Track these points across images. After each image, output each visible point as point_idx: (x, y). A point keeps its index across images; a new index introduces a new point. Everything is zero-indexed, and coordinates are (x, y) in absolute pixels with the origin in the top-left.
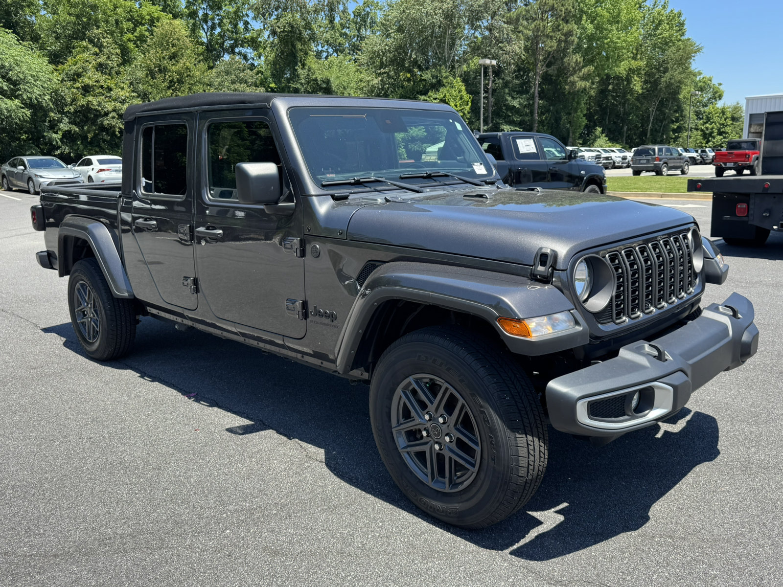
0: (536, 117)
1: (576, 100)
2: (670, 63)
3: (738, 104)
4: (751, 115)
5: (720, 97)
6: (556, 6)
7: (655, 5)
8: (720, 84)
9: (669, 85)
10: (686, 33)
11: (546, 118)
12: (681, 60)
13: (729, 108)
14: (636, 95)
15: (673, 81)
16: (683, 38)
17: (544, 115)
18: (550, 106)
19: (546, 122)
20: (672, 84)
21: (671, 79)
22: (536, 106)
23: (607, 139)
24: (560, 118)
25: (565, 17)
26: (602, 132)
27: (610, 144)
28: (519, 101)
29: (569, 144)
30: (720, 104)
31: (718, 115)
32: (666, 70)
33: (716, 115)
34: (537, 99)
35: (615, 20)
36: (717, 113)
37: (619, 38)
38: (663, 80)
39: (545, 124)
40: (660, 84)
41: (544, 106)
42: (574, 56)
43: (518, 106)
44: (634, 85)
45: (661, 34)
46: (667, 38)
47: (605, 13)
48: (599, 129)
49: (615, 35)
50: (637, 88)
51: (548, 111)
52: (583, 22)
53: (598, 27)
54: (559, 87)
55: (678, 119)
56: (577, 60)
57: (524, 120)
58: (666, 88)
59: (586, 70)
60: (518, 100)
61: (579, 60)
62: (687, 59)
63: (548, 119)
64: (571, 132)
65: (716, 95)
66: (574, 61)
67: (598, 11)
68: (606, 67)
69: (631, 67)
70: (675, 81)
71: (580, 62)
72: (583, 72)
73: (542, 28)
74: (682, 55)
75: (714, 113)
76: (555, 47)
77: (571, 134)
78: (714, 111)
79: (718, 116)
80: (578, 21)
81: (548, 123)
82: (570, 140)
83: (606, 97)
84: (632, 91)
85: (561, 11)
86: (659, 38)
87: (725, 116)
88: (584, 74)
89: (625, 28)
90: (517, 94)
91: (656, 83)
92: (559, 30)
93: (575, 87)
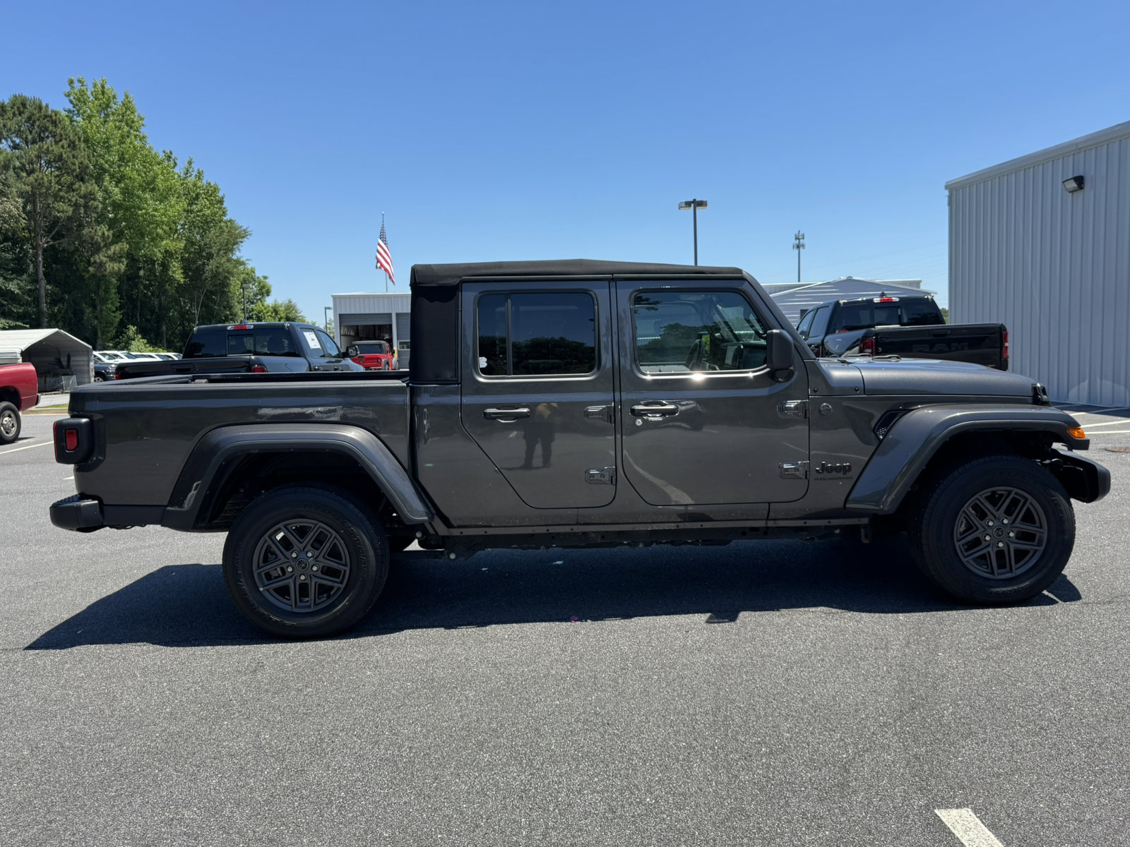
0: (44, 307)
1: (103, 288)
2: (214, 248)
3: (290, 302)
4: (340, 315)
5: (268, 293)
6: (64, 156)
7: (187, 174)
8: (265, 278)
9: (215, 275)
10: (227, 213)
11: (59, 311)
12: (227, 245)
13: (281, 306)
14: (176, 285)
15: (221, 270)
16: (225, 218)
17: (56, 306)
18: (63, 293)
19: (59, 316)
20: (219, 273)
21: (217, 267)
22: (43, 292)
23: (145, 341)
24: (82, 312)
25: (80, 173)
26: (137, 332)
27: (151, 349)
28: (18, 284)
29: (99, 347)
30: (269, 301)
31: (270, 314)
32: (210, 256)
33: (268, 314)
34: (43, 282)
35: (150, 186)
36: (267, 312)
37: (156, 210)
38: (207, 268)
39: (59, 318)
40: (204, 273)
41: (53, 293)
42: (98, 228)
43: (17, 291)
44: (174, 272)
45: (201, 211)
46: (208, 216)
47: (135, 175)
48: (133, 329)
49: (150, 205)
50: (177, 276)
51: (62, 300)
52: (106, 183)
53: (126, 192)
54: (75, 268)
55: (228, 318)
56: (103, 234)
57: (27, 312)
58: (212, 278)
59: (117, 248)
60: (15, 282)
61: (106, 233)
62: (234, 244)
63: (63, 311)
64: (99, 331)
65: (264, 290)
66: (100, 234)
67: (125, 172)
68: (141, 245)
69: (168, 248)
70: (224, 270)
71: (108, 237)
72: (112, 250)
73: (46, 184)
74: (228, 239)
75: (264, 311)
76: (70, 213)
77: (99, 334)
78: (265, 309)
79: (271, 316)
80: (99, 180)
81: (62, 317)
82: (99, 342)
83: (136, 286)
84: (171, 280)
85: (74, 164)
86: (198, 216)
87: (279, 316)
88: (114, 253)
89: (163, 198)
90: (12, 274)
91: (199, 271)
92: (73, 191)
93: (105, 270)
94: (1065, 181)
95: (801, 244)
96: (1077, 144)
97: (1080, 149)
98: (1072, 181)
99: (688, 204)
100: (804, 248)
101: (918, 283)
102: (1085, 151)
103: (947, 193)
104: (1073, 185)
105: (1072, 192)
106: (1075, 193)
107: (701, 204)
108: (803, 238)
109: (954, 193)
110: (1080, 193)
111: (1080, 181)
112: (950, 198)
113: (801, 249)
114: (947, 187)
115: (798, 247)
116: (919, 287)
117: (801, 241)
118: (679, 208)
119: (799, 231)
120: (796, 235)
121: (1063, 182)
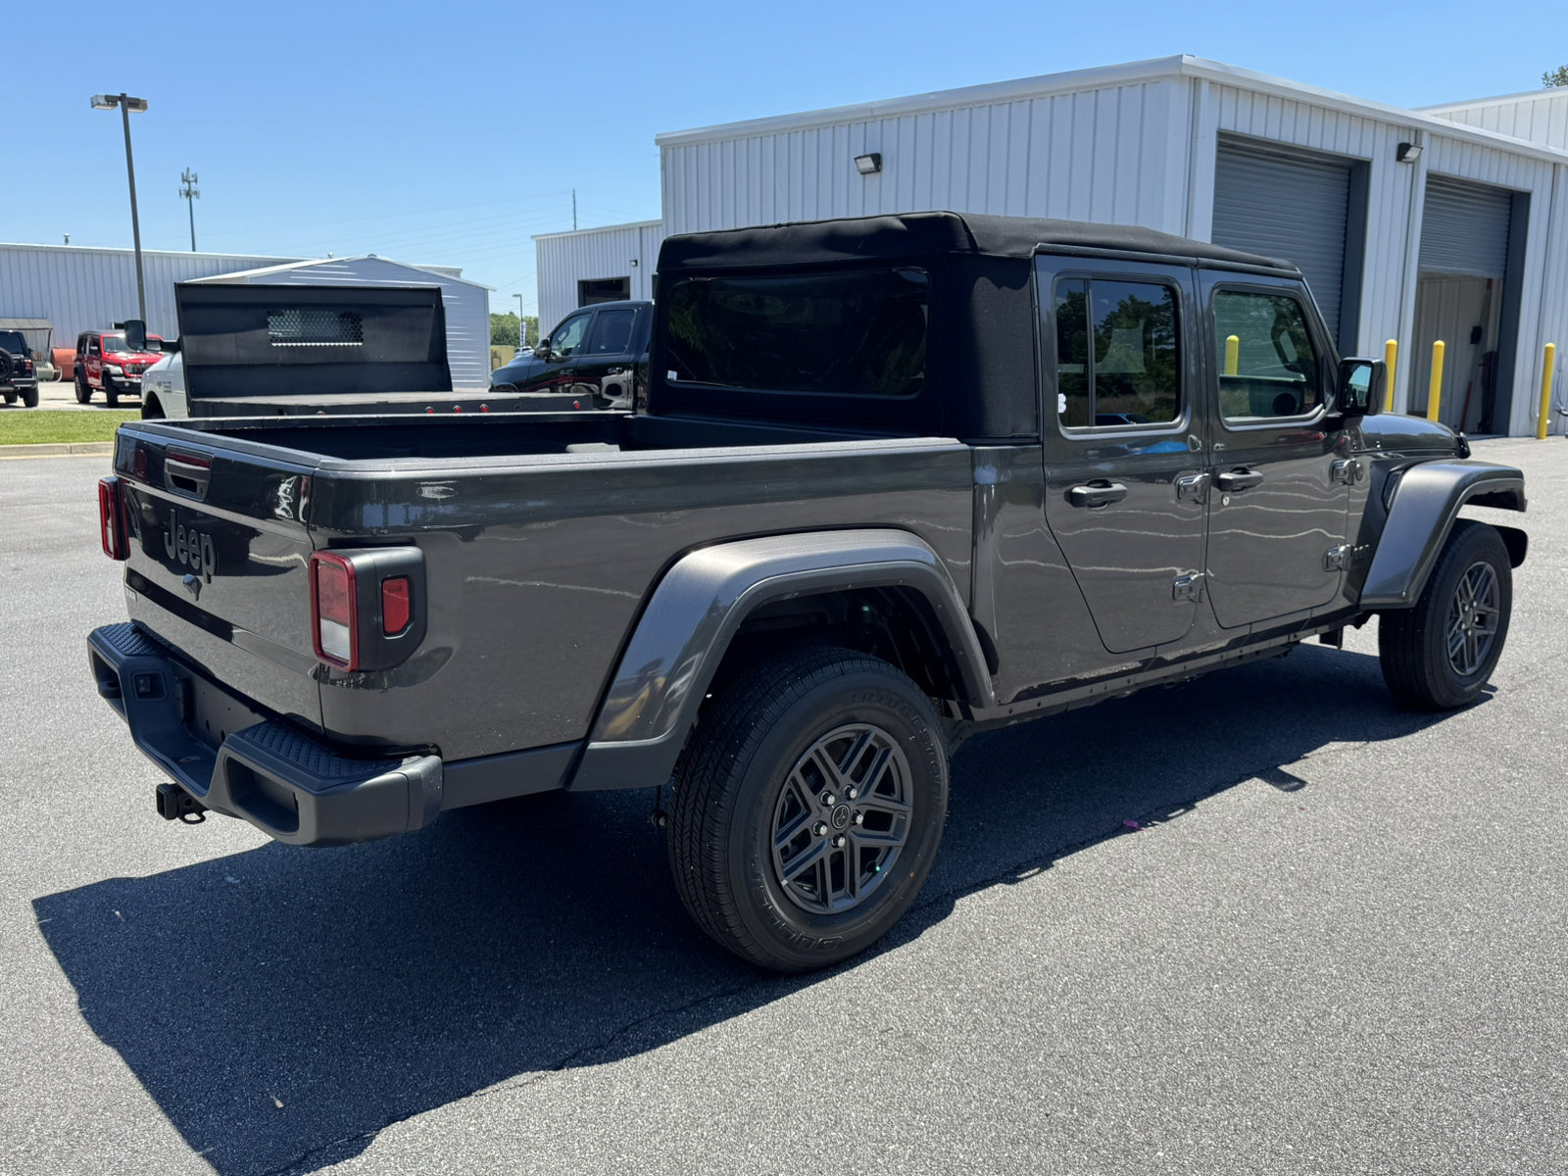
94: (859, 157)
95: (193, 189)
96: (872, 110)
97: (875, 116)
98: (870, 159)
99: (111, 100)
100: (198, 197)
101: (457, 272)
102: (882, 121)
103: (658, 151)
104: (869, 164)
105: (864, 173)
106: (867, 176)
107: (136, 104)
108: (196, 181)
109: (670, 152)
110: (875, 177)
111: (877, 159)
112: (664, 157)
113: (194, 197)
114: (657, 142)
115: (188, 194)
116: (459, 277)
117: (193, 184)
118: (93, 106)
119: (188, 169)
120: (183, 174)
121: (856, 159)
